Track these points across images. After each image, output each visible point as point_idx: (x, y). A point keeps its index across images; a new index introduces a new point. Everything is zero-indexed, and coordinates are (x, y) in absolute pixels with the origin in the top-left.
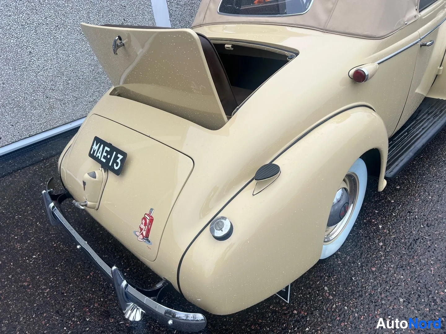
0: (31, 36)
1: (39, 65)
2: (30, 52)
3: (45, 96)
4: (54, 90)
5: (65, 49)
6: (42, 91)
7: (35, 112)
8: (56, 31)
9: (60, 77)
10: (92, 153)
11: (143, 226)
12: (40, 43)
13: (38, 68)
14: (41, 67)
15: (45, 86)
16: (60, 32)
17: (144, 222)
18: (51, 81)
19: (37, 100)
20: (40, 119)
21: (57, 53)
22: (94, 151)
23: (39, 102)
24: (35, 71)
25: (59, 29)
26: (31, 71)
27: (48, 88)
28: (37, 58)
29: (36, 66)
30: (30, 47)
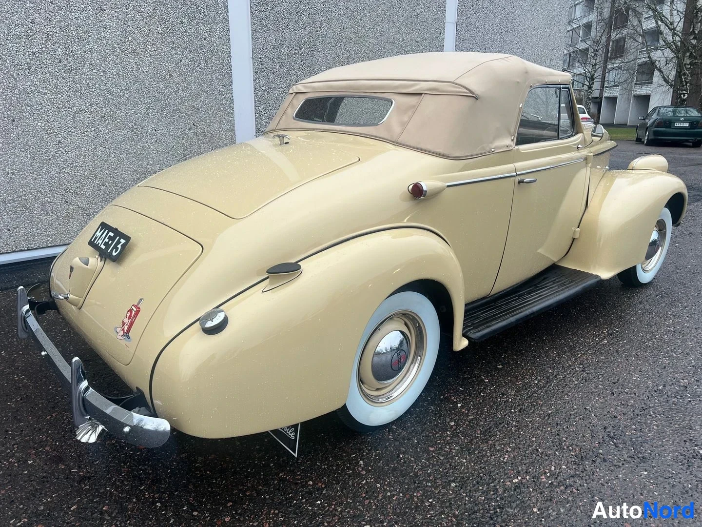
0: (66, 122)
1: (66, 160)
2: (59, 142)
3: (63, 199)
4: (78, 195)
5: (107, 147)
6: (62, 193)
7: (45, 218)
8: (100, 122)
9: (91, 179)
10: (92, 240)
11: (126, 320)
12: (76, 133)
13: (65, 163)
14: (68, 162)
15: (68, 187)
16: (105, 124)
17: (128, 315)
18: (77, 182)
19: (51, 202)
20: (49, 229)
21: (95, 149)
22: (96, 238)
23: (55, 206)
24: (59, 166)
25: (105, 121)
26: (54, 164)
27: (71, 190)
28: (67, 151)
29: (62, 160)
30: (61, 135)
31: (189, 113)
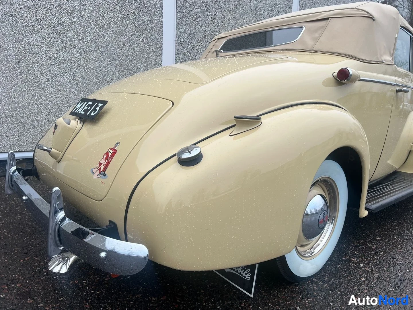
0: (54, 67)
1: (51, 92)
2: (48, 80)
3: (47, 119)
4: (57, 117)
5: (79, 86)
6: (46, 115)
7: (32, 130)
8: (76, 70)
9: (66, 107)
10: (73, 111)
11: (103, 162)
12: (60, 75)
13: (50, 94)
14: (53, 94)
15: (51, 111)
16: (79, 72)
17: (105, 157)
18: (57, 108)
19: (38, 120)
20: (35, 138)
21: (71, 87)
23: (40, 123)
24: (46, 96)
25: (80, 69)
26: (43, 94)
27: (52, 113)
28: (52, 86)
29: (49, 92)
30: (50, 75)
31: (134, 70)
